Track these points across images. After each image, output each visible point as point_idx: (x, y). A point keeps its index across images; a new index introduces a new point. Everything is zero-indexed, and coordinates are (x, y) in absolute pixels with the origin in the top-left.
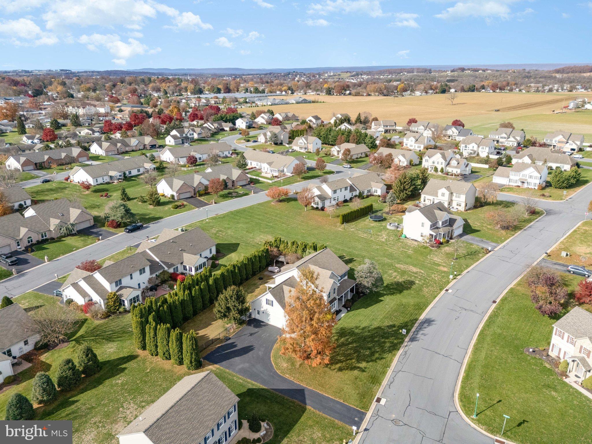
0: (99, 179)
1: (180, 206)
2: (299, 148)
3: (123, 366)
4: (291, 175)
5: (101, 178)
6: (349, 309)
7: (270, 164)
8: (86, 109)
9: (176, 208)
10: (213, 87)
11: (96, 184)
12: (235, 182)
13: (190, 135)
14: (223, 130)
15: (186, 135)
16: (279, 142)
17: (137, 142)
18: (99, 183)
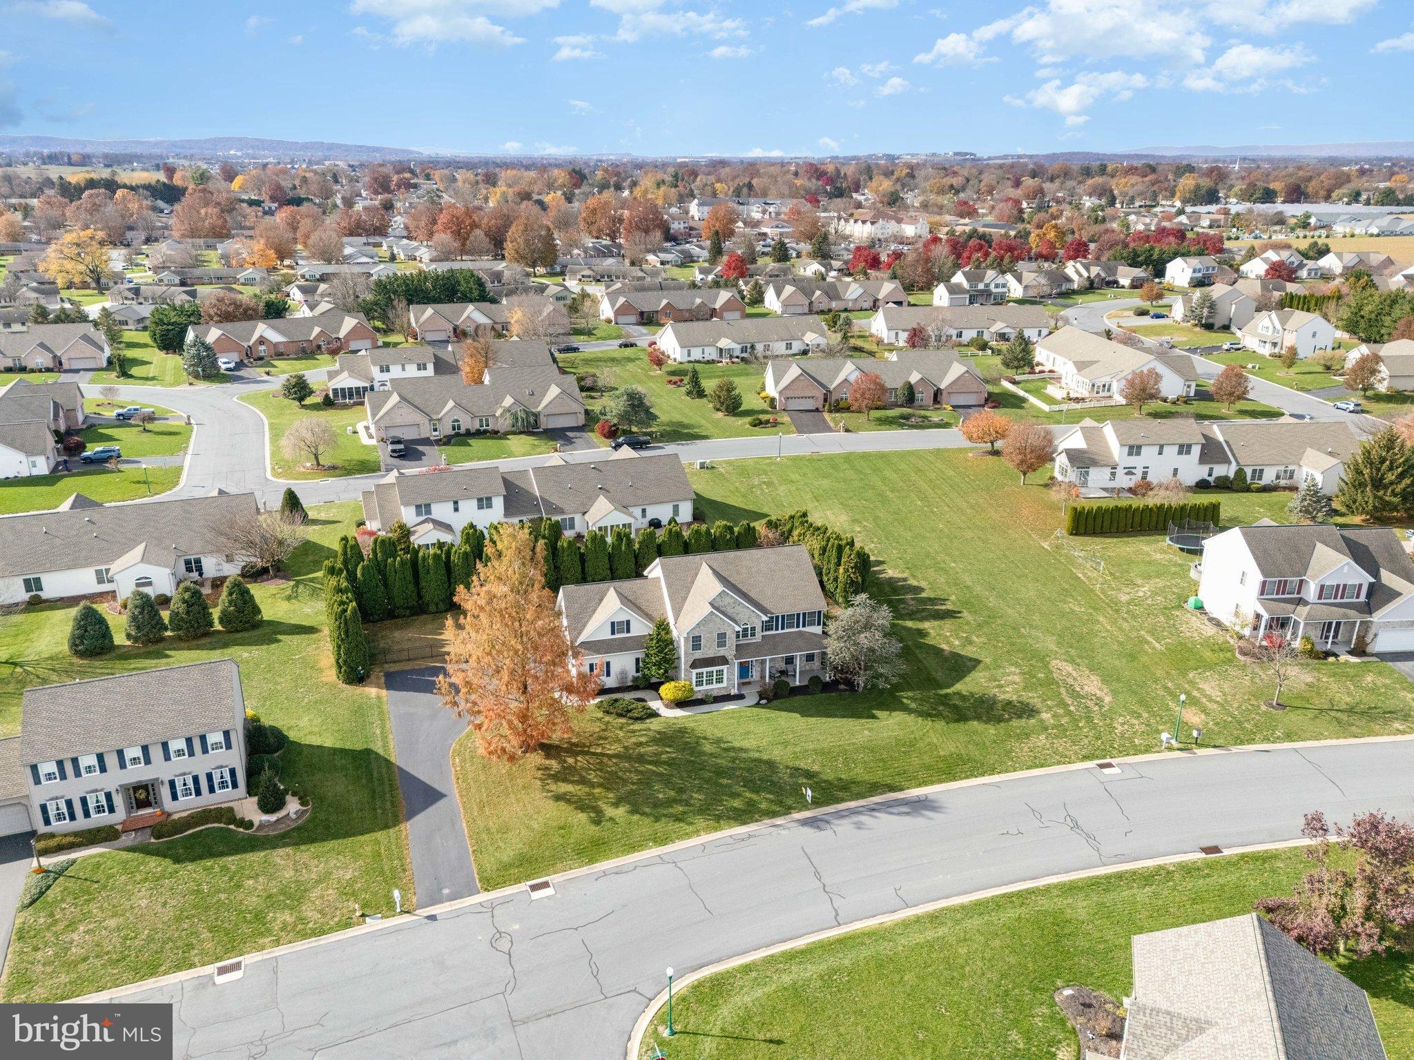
0: (693, 351)
1: (767, 422)
2: (1256, 340)
3: (279, 637)
4: (1124, 402)
5: (700, 350)
6: (764, 702)
7: (1081, 366)
8: (877, 225)
9: (755, 426)
10: (1252, 185)
11: (686, 359)
12: (944, 394)
13: (997, 286)
14: (1114, 284)
15: (987, 285)
16: (1219, 322)
17: (860, 291)
18: (692, 359)
